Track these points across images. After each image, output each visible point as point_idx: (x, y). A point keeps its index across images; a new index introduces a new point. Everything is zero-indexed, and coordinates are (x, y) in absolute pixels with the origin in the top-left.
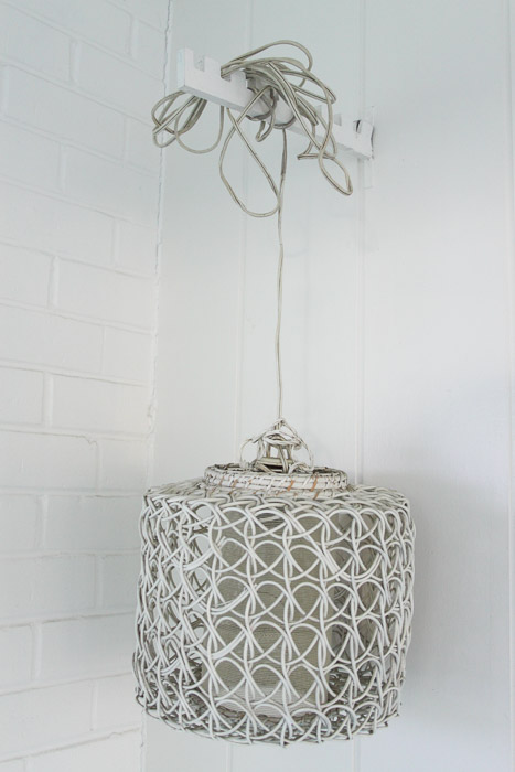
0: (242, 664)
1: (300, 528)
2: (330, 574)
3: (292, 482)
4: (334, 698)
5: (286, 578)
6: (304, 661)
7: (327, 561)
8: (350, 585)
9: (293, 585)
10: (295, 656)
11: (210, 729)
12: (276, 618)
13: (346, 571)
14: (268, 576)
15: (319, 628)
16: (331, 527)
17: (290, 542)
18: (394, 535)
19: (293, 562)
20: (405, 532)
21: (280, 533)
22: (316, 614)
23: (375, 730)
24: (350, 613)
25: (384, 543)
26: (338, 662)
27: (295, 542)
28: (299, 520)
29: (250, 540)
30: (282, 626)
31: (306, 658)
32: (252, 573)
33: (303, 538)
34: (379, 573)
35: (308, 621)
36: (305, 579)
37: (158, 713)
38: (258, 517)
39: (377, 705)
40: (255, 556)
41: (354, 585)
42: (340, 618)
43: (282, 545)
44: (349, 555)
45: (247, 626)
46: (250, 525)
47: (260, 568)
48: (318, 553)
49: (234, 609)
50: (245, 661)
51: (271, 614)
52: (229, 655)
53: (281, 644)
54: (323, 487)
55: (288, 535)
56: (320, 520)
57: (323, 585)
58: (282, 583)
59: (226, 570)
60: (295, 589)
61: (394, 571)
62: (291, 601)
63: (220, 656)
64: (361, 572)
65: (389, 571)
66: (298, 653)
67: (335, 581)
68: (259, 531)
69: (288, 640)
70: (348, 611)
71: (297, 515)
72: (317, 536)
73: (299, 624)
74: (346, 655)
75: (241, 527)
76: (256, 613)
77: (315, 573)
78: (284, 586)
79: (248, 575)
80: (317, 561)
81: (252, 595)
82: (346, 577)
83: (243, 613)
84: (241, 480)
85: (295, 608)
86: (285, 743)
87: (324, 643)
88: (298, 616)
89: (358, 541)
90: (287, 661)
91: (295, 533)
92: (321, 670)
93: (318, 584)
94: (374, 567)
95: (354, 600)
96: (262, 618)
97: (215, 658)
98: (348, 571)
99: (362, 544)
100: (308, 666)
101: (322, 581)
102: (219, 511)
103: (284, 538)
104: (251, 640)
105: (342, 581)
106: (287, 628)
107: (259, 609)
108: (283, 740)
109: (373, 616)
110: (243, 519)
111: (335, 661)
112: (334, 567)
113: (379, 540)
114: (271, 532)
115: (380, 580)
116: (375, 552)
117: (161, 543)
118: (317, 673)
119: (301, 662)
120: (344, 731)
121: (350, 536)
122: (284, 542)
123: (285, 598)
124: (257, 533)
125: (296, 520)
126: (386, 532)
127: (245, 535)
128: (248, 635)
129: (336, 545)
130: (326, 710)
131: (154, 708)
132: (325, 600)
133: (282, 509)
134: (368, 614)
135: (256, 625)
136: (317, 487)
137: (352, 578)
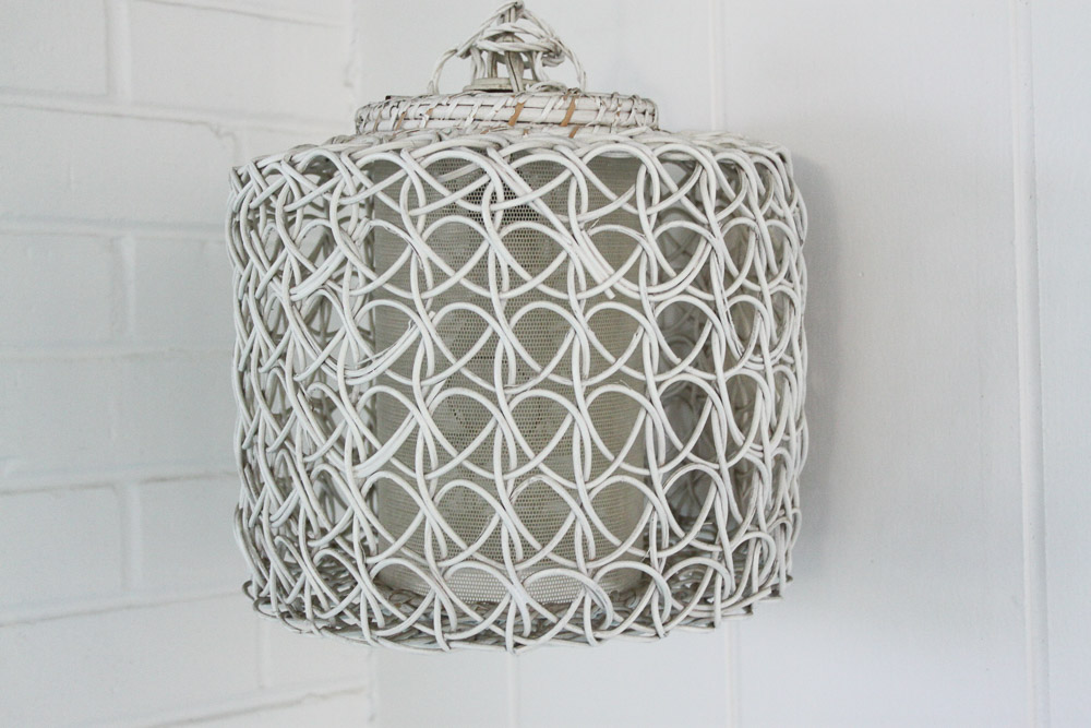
0: (413, 483)
1: (519, 185)
2: (591, 283)
3: (519, 107)
4: (614, 548)
5: (493, 294)
6: (544, 468)
7: (582, 254)
8: (638, 305)
9: (512, 307)
10: (523, 459)
11: (364, 624)
12: (478, 381)
13: (626, 276)
14: (458, 292)
15: (573, 400)
16: (588, 181)
17: (499, 217)
18: (738, 203)
19: (506, 258)
20: (770, 203)
21: (475, 197)
22: (564, 368)
23: (718, 619)
24: (640, 367)
25: (714, 219)
26: (619, 471)
27: (510, 215)
28: (518, 171)
29: (414, 220)
30: (493, 397)
31: (545, 461)
32: (423, 288)
33: (525, 206)
34: (704, 281)
35: (547, 384)
36: (535, 294)
37: (272, 608)
38: (430, 169)
39: (720, 568)
40: (425, 252)
41: (648, 308)
42: (619, 377)
43: (482, 223)
44: (634, 243)
45: (420, 401)
46: (412, 190)
47: (440, 276)
48: (562, 238)
49: (391, 368)
50: (419, 475)
51: (468, 374)
52: (387, 467)
53: (492, 435)
54: (590, 118)
55: (494, 199)
56: (563, 168)
57: (578, 310)
58: (486, 304)
59: (370, 287)
60: (516, 318)
61: (742, 280)
62: (509, 343)
63: (370, 469)
64: (663, 278)
65: (729, 279)
66: (529, 452)
67: (602, 297)
68: (431, 195)
69: (505, 427)
70: (637, 362)
71: (513, 157)
72: (557, 201)
73: (528, 391)
74: (639, 457)
75: (393, 191)
76: (436, 372)
77: (558, 280)
78: (491, 311)
79: (415, 295)
80: (561, 257)
81: (426, 338)
82: (628, 289)
83: (409, 375)
84: (411, 114)
85: (518, 356)
86: (517, 645)
87: (584, 428)
88: (524, 373)
89: (654, 211)
90: (505, 471)
91: (509, 195)
92: (581, 487)
93: (565, 304)
94: (694, 267)
95: (651, 338)
96: (449, 383)
97: (361, 475)
98: (632, 276)
99: (661, 217)
100: (552, 479)
101: (572, 298)
102: (348, 163)
103: (484, 208)
104: (429, 431)
105: (620, 297)
106: (502, 401)
107: (442, 364)
108: (510, 639)
109: (697, 377)
110: (397, 176)
111: (612, 469)
112: (599, 267)
113: (704, 212)
114: (457, 197)
115: (708, 297)
116: (696, 237)
117: (253, 259)
118: (574, 493)
119: (536, 471)
120: (646, 619)
121: (633, 202)
122: (486, 217)
123: (495, 338)
124: (429, 201)
125: (511, 169)
126: (720, 194)
127: (401, 208)
128: (422, 420)
129: (603, 220)
130: (601, 574)
131: (267, 601)
132: (581, 337)
133: (482, 151)
134: (686, 371)
135: (437, 398)
136: (576, 117)
137: (640, 290)
